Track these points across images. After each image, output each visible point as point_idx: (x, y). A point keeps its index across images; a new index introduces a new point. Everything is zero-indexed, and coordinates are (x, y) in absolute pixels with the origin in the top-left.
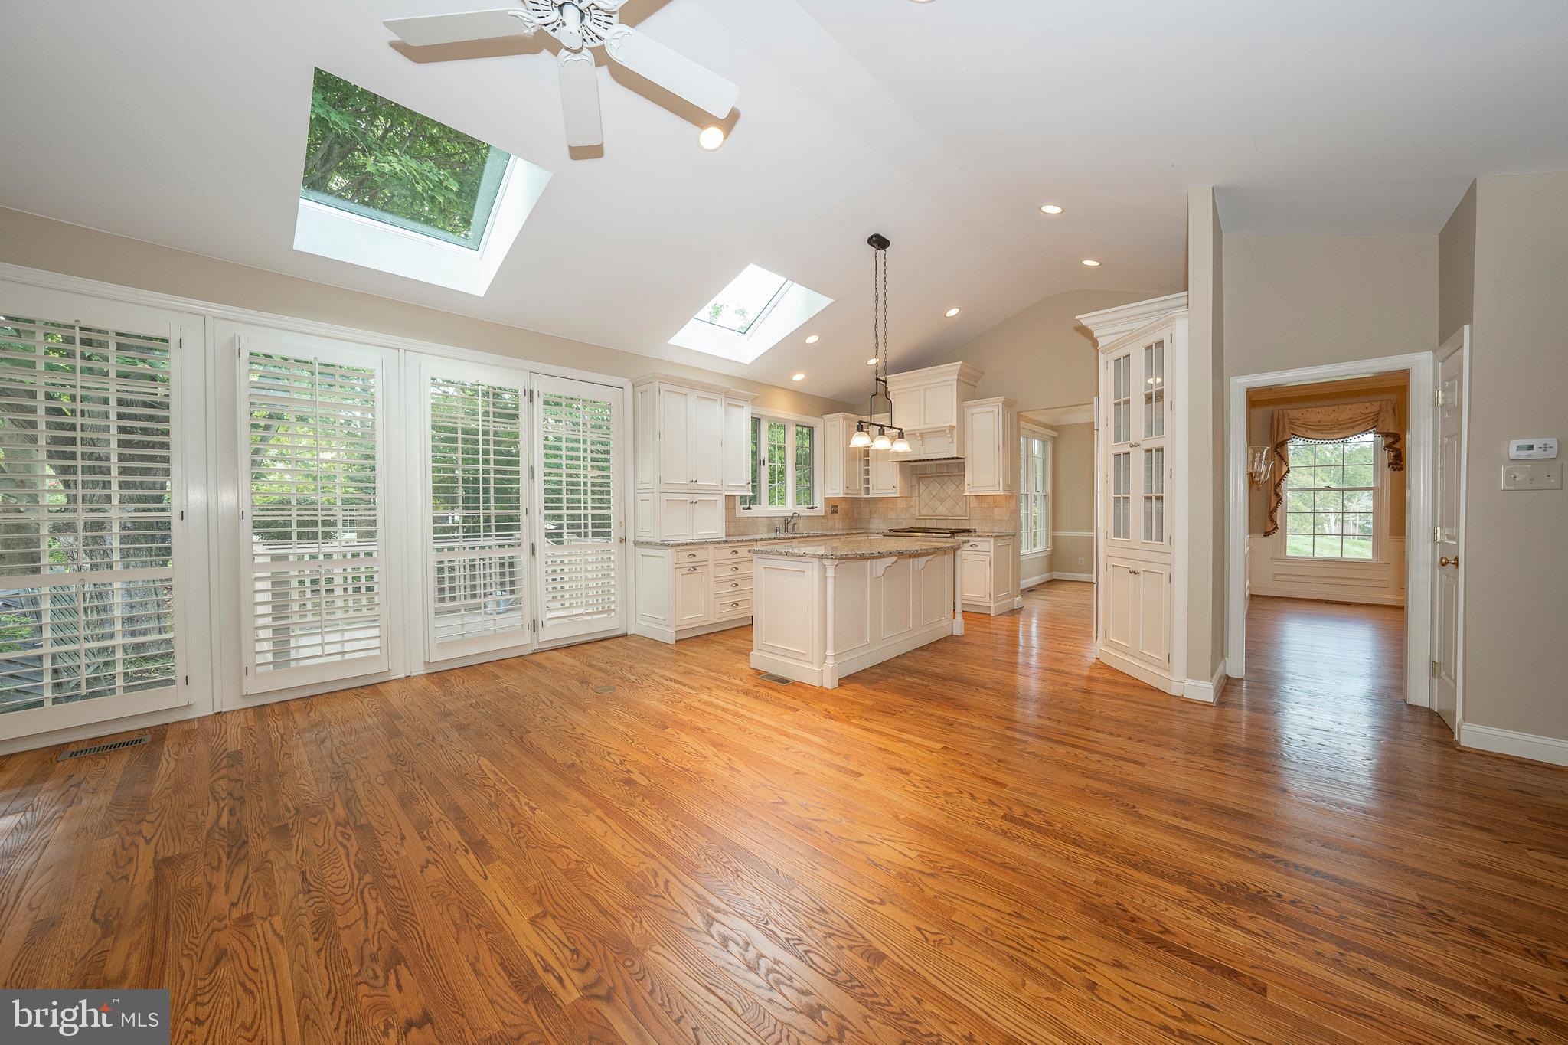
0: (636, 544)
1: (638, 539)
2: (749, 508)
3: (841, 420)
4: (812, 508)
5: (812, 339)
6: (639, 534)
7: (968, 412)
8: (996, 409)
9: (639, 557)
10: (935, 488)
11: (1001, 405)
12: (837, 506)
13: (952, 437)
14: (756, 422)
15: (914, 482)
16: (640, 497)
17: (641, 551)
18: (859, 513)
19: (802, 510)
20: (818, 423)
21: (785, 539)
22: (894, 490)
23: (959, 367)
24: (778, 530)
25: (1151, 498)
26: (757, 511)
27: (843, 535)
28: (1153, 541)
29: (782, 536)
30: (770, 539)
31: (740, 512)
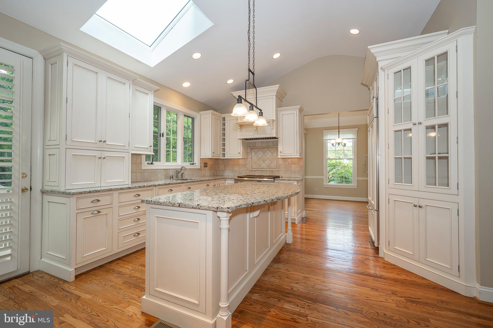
0: (43, 192)
1: (46, 188)
2: (152, 164)
3: (211, 115)
4: (193, 164)
5: (197, 56)
6: (46, 183)
7: (280, 113)
8: (295, 112)
9: (46, 204)
10: (260, 154)
11: (298, 110)
12: (207, 164)
13: (273, 126)
14: (157, 109)
15: (249, 151)
16: (48, 152)
17: (47, 198)
18: (218, 167)
19: (187, 165)
20: (196, 115)
21: (176, 184)
22: (239, 155)
23: (277, 88)
24: (172, 177)
25: (434, 158)
26: (157, 165)
27: (213, 180)
28: (437, 186)
29: (175, 181)
30: (166, 184)
31: (145, 166)
